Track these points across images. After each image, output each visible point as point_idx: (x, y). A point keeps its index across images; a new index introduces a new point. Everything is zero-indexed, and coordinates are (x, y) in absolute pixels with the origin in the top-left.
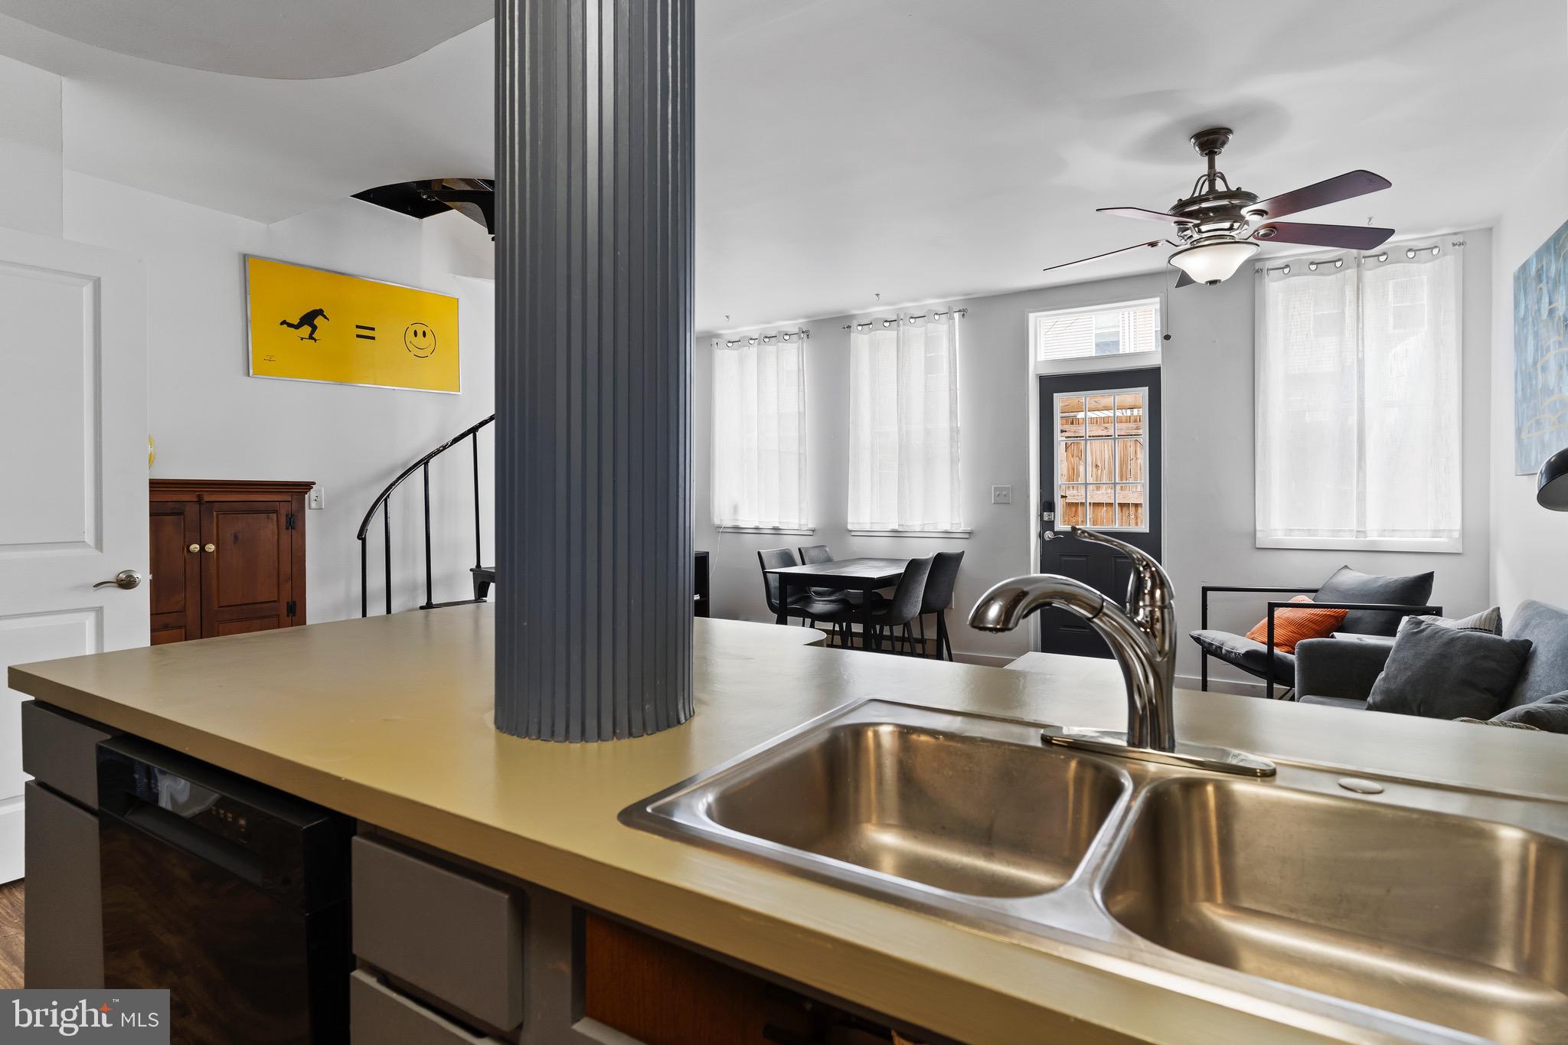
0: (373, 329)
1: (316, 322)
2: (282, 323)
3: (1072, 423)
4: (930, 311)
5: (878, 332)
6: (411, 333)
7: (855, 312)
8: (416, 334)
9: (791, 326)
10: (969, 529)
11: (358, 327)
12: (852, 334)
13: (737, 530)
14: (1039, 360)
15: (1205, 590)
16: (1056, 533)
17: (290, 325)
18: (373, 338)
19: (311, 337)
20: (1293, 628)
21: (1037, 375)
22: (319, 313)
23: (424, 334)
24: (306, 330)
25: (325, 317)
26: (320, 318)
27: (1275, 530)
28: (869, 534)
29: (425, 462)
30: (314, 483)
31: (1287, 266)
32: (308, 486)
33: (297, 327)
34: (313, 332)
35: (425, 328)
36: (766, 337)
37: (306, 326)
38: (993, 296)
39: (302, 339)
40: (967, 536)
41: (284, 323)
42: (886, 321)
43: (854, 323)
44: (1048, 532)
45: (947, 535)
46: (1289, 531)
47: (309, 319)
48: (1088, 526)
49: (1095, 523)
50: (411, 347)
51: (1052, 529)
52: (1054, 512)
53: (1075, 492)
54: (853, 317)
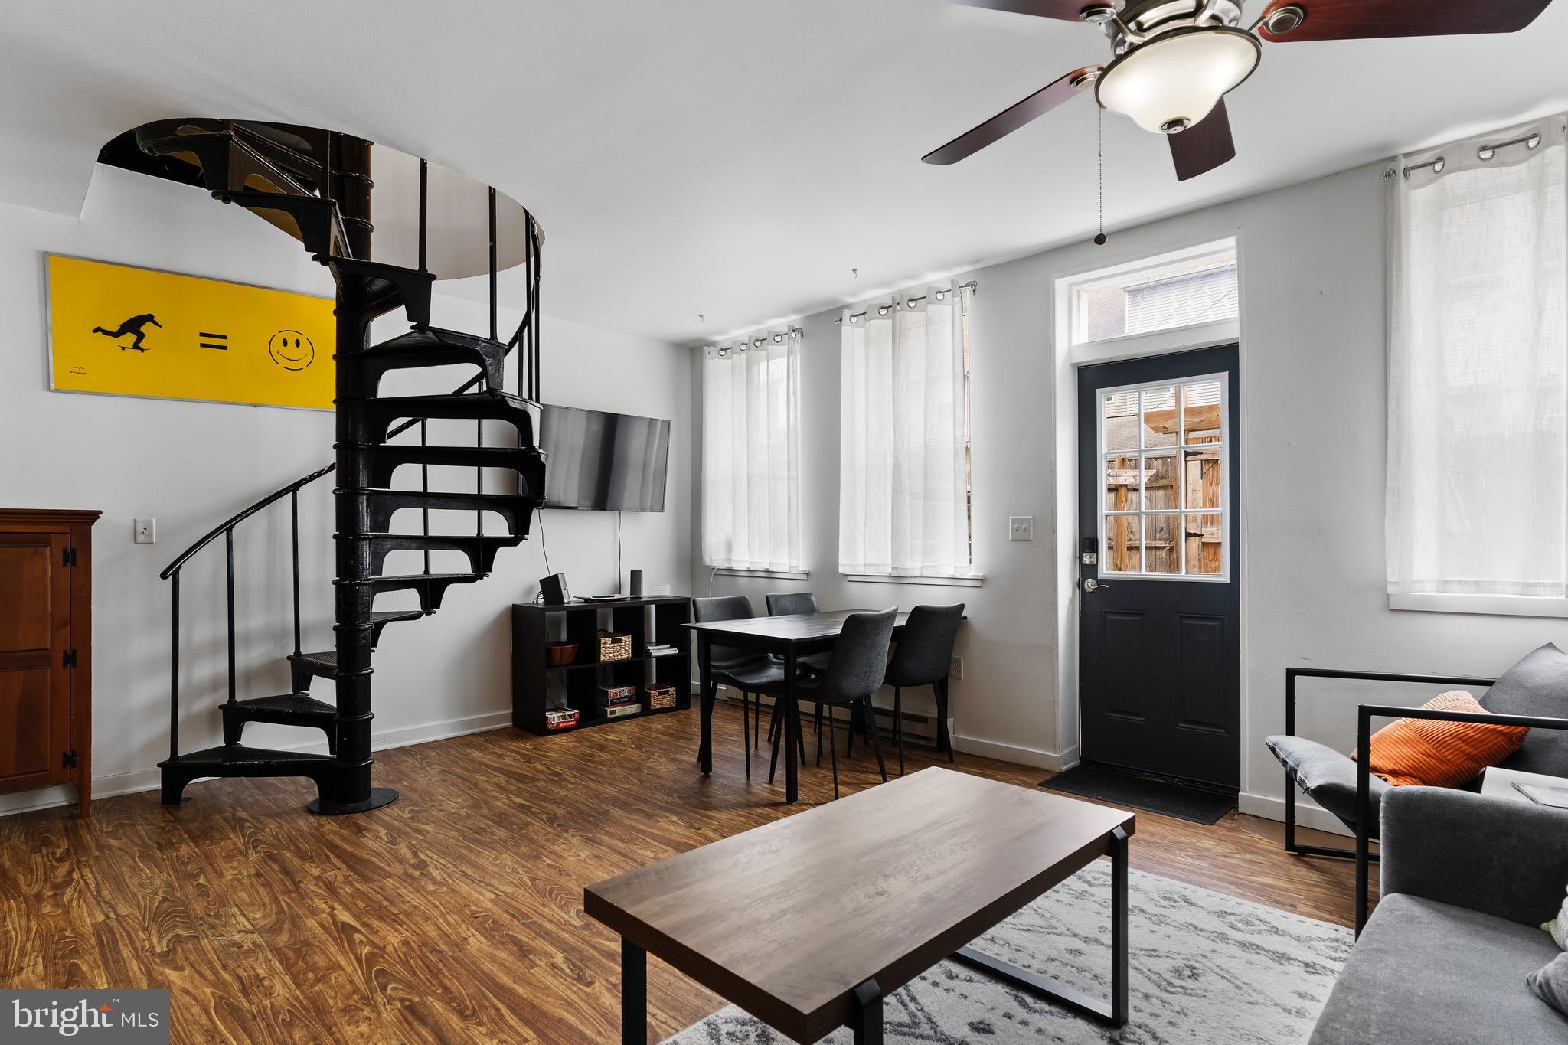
0: (224, 337)
1: (143, 329)
2: (95, 331)
3: (1211, 442)
4: (930, 288)
5: (872, 321)
6: (277, 343)
7: (850, 300)
8: (285, 343)
9: (781, 324)
10: (980, 574)
11: (202, 334)
12: (843, 328)
13: (731, 572)
14: (1075, 342)
15: (1291, 674)
16: (1100, 582)
17: (106, 333)
18: (225, 348)
19: (136, 346)
20: (1426, 747)
21: (1073, 365)
22: (149, 318)
23: (297, 343)
24: (129, 338)
25: (156, 323)
26: (149, 324)
27: (1421, 581)
28: (866, 580)
29: (294, 488)
30: (100, 512)
31: (1440, 159)
32: (94, 515)
33: (116, 335)
34: (139, 340)
35: (299, 337)
36: (758, 341)
37: (129, 334)
38: (1016, 260)
39: (124, 348)
40: (978, 584)
41: (98, 330)
42: (883, 308)
43: (847, 314)
44: (1090, 580)
45: (955, 582)
46: (1443, 584)
47: (134, 326)
48: (1144, 571)
49: (1150, 568)
50: (277, 357)
51: (1094, 575)
52: (1097, 552)
53: (1214, 529)
54: (847, 306)
